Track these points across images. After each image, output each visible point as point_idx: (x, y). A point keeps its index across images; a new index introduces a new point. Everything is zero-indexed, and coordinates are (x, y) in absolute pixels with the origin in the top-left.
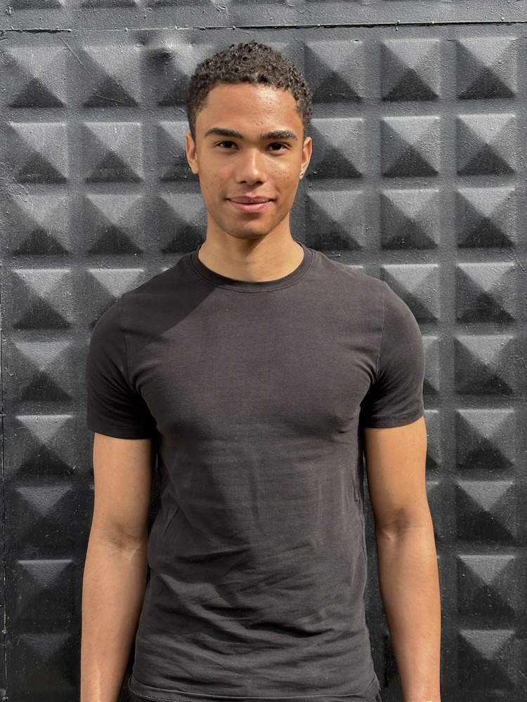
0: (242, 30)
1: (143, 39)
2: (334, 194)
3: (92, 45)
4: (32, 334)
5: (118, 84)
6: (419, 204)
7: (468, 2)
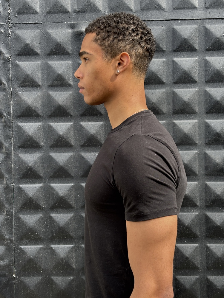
1: (72, 27)
2: (153, 91)
3: (51, 29)
4: (26, 151)
5: (62, 45)
6: (189, 95)
7: (210, 10)
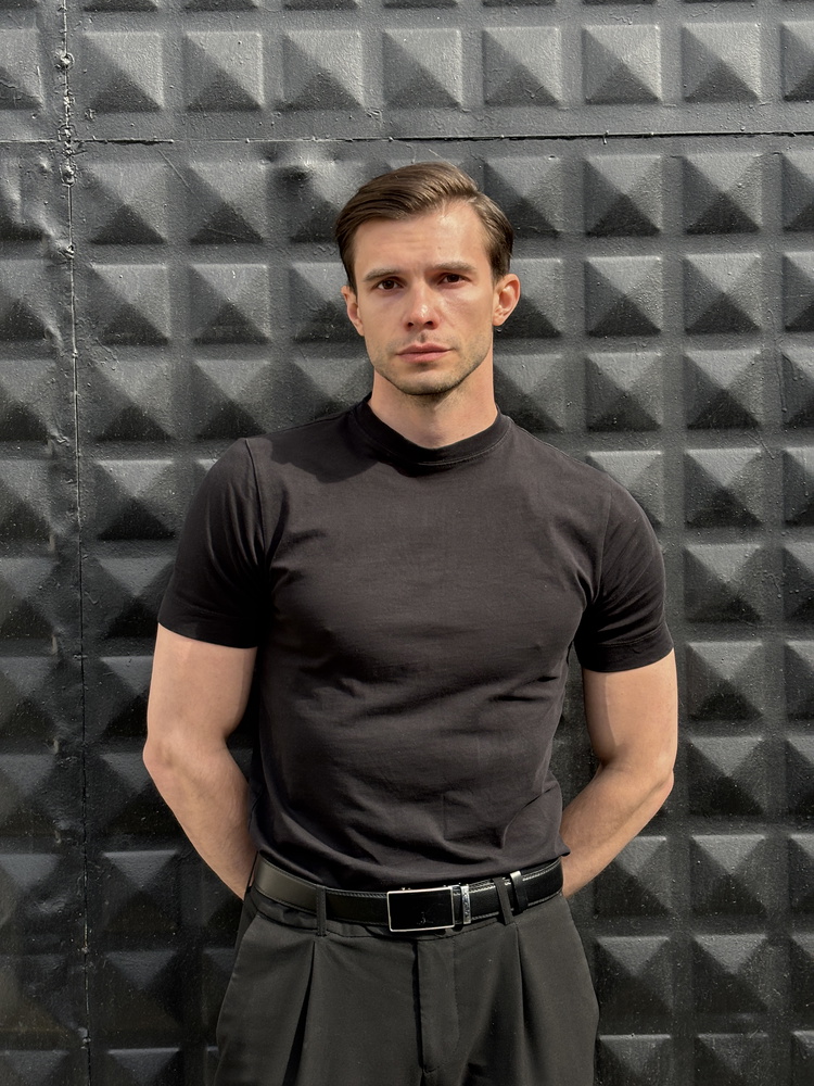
0: (401, 142)
1: (271, 153)
2: (524, 358)
3: (202, 161)
4: (122, 548)
5: (237, 213)
6: (636, 372)
7: (698, 106)
